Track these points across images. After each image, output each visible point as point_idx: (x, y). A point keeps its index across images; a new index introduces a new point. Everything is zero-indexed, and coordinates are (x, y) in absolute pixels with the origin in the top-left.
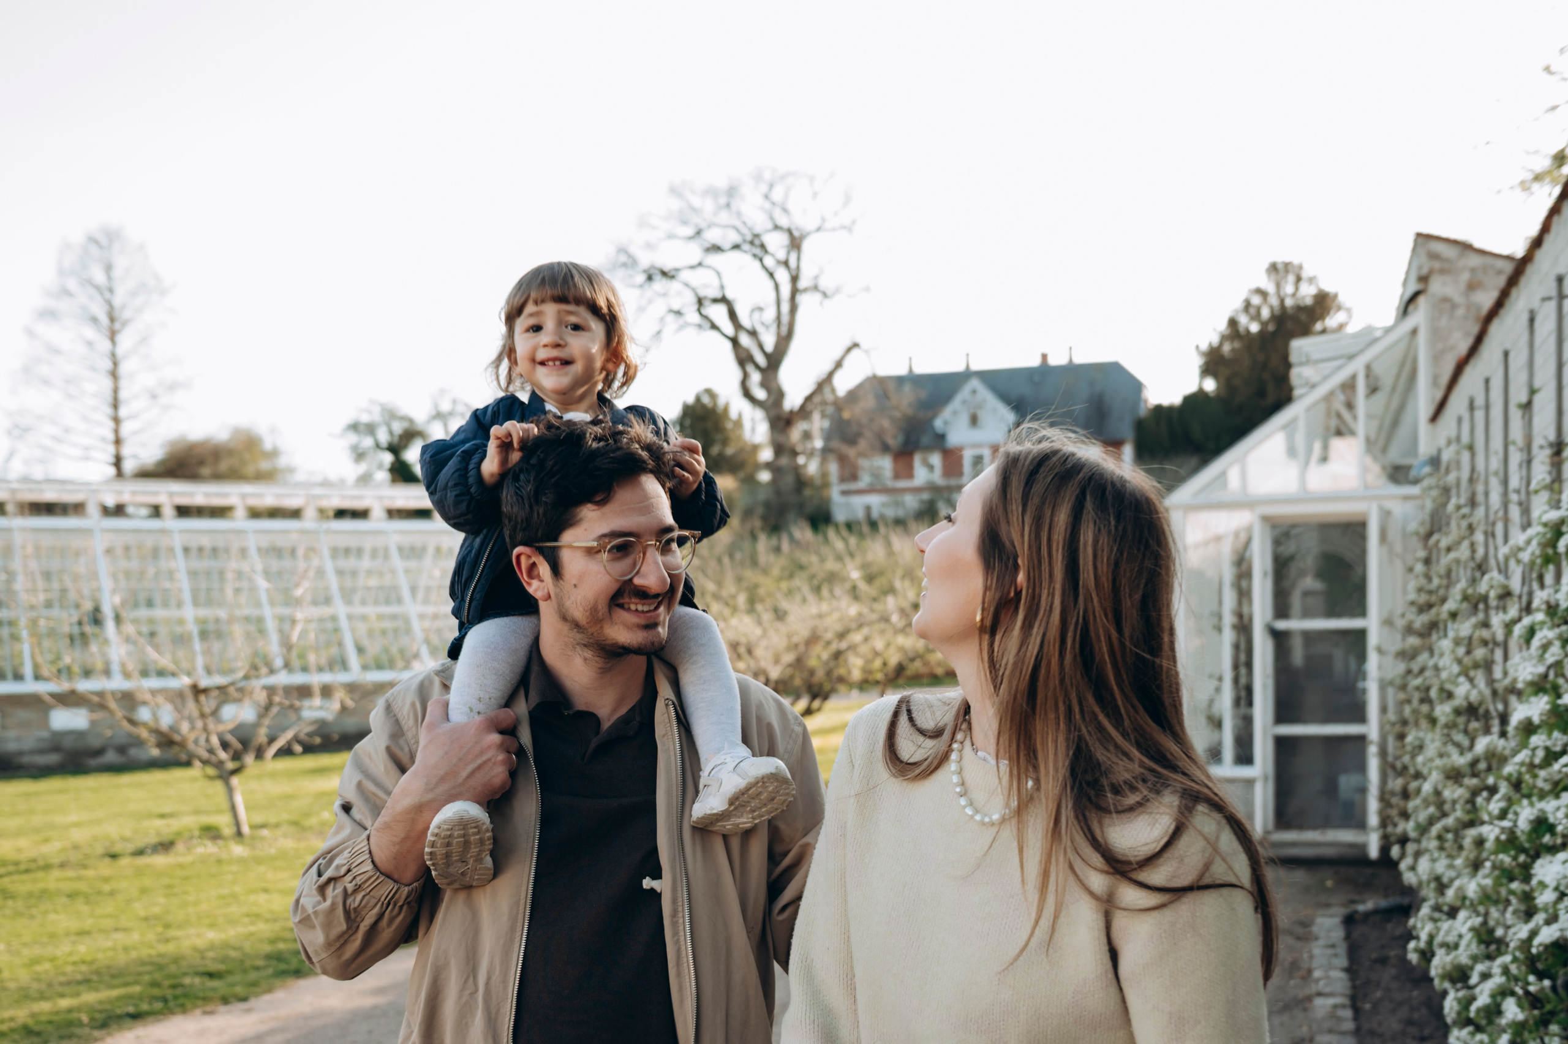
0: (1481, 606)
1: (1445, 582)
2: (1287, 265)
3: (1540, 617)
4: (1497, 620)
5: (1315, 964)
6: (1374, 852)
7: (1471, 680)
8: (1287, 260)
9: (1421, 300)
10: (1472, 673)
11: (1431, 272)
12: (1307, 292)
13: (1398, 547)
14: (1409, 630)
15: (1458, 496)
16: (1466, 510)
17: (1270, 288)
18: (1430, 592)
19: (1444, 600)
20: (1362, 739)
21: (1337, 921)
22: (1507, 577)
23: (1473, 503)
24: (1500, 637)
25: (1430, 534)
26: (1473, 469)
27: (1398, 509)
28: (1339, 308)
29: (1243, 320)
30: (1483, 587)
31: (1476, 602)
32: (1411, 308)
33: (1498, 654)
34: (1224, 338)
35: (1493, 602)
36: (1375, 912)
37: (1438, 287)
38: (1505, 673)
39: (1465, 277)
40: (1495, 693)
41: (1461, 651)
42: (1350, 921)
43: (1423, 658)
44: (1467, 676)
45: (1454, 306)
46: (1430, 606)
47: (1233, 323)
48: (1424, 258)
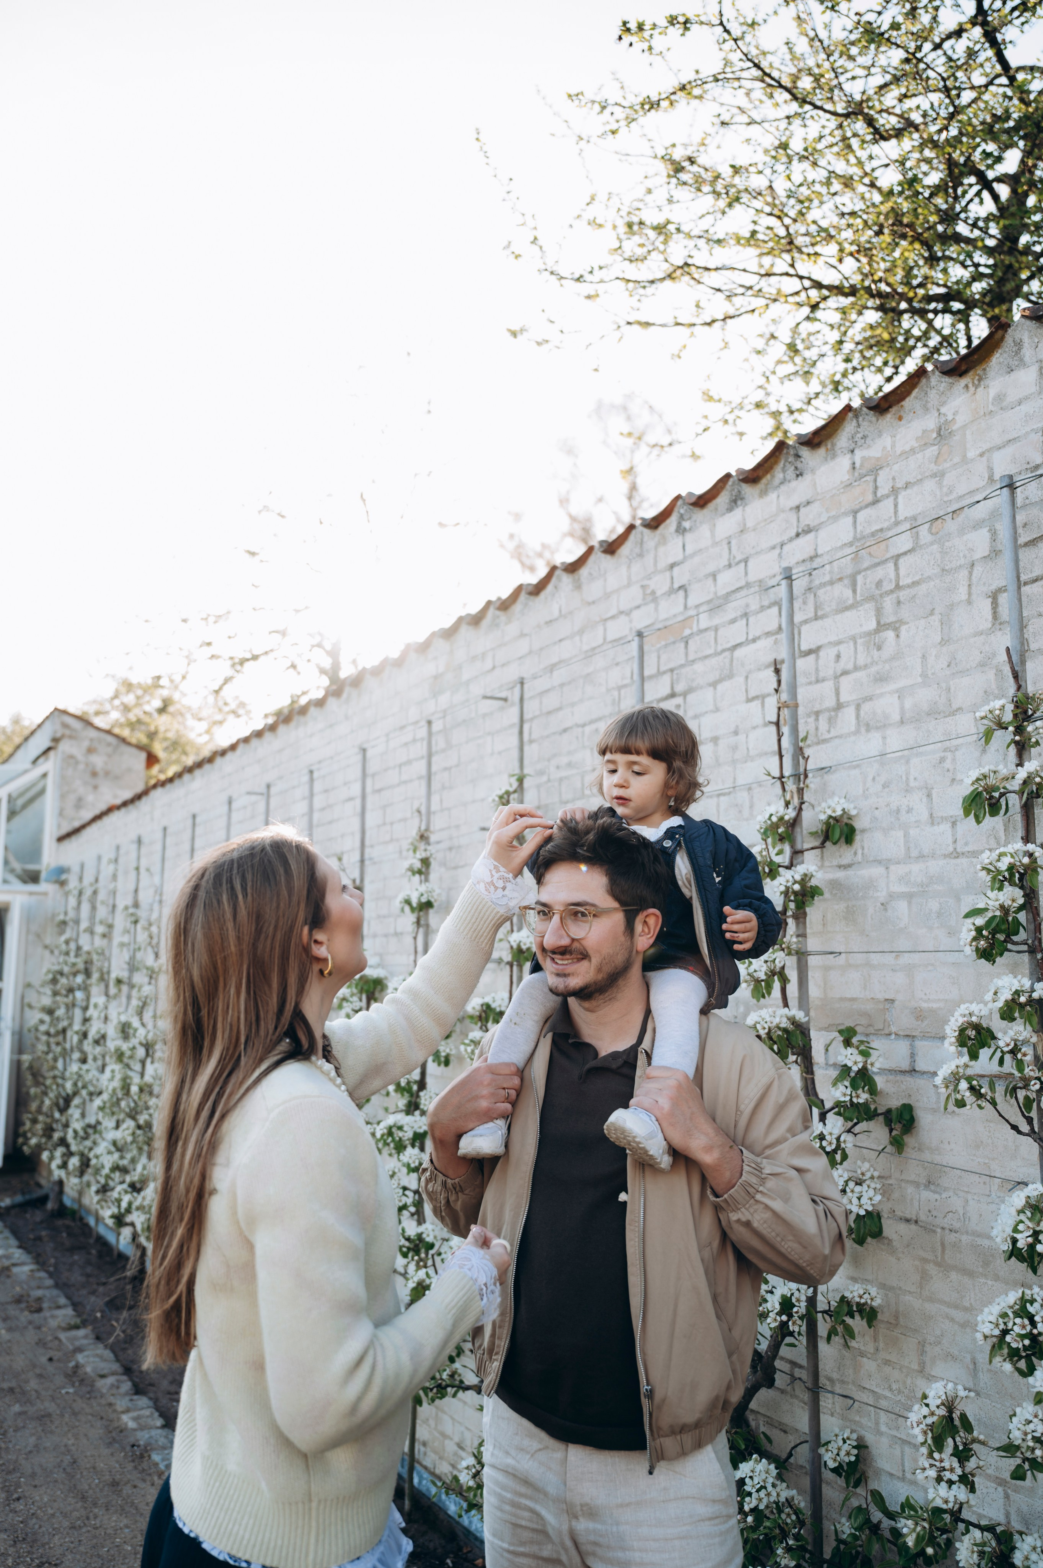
9: (52, 754)
11: (63, 736)
32: (41, 760)
37: (65, 747)
39: (86, 744)
45: (77, 762)
48: (58, 727)
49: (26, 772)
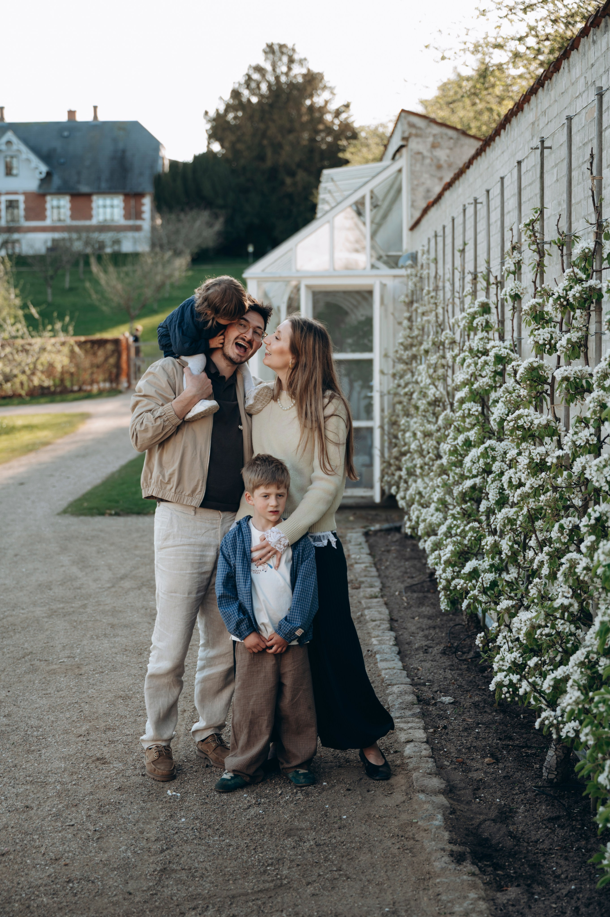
0: (441, 347)
1: (421, 332)
2: (281, 46)
3: (467, 353)
4: (449, 355)
5: (351, 552)
6: (377, 499)
7: (436, 387)
8: (282, 43)
9: (404, 150)
10: (436, 384)
11: (410, 135)
12: (298, 70)
13: (391, 309)
14: (400, 360)
15: (429, 286)
16: (433, 294)
17: (268, 67)
18: (412, 338)
19: (421, 344)
20: (370, 430)
21: (360, 534)
22: (454, 334)
23: (436, 289)
24: (450, 364)
25: (412, 303)
26: (436, 273)
27: (390, 283)
28: (325, 88)
29: (246, 93)
30: (442, 338)
31: (438, 345)
32: (397, 156)
33: (450, 372)
34: (229, 108)
35: (447, 346)
36: (381, 530)
37: (414, 145)
38: (453, 380)
39: (431, 139)
40: (448, 394)
41: (431, 371)
42: (367, 534)
43: (408, 376)
44: (434, 385)
45: (424, 158)
46: (412, 345)
47: (236, 94)
48: (406, 127)
49: (388, 167)
